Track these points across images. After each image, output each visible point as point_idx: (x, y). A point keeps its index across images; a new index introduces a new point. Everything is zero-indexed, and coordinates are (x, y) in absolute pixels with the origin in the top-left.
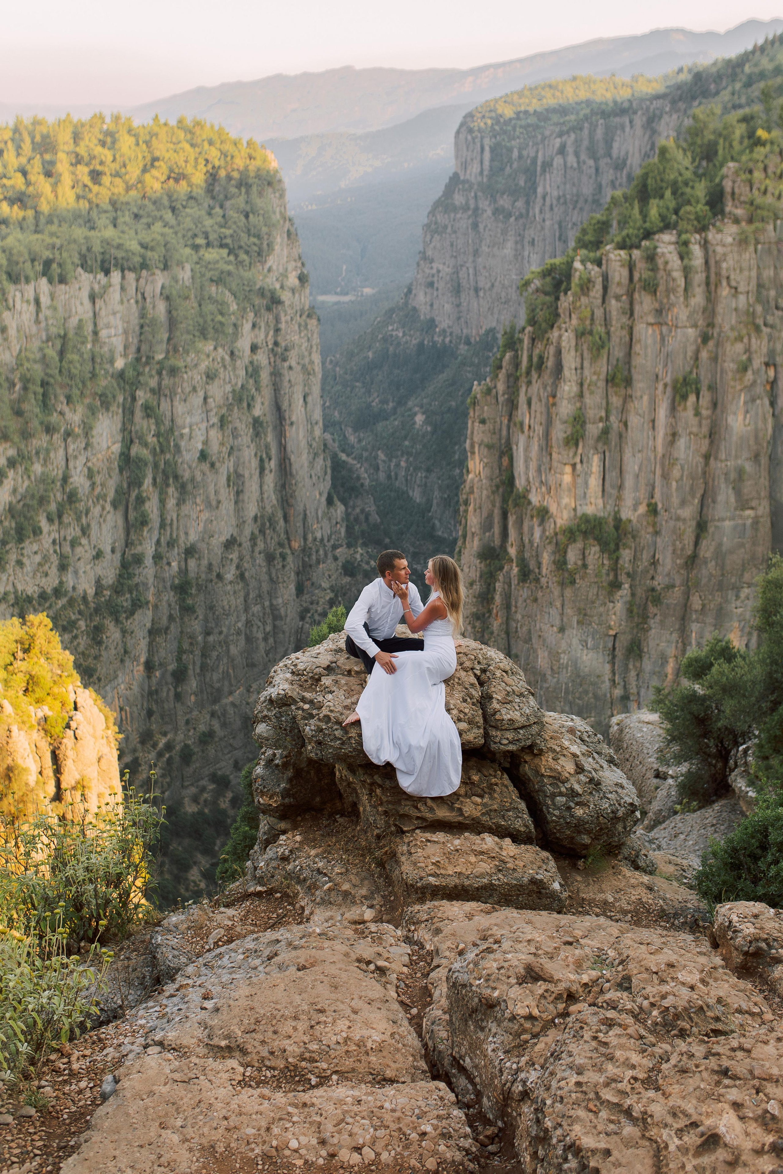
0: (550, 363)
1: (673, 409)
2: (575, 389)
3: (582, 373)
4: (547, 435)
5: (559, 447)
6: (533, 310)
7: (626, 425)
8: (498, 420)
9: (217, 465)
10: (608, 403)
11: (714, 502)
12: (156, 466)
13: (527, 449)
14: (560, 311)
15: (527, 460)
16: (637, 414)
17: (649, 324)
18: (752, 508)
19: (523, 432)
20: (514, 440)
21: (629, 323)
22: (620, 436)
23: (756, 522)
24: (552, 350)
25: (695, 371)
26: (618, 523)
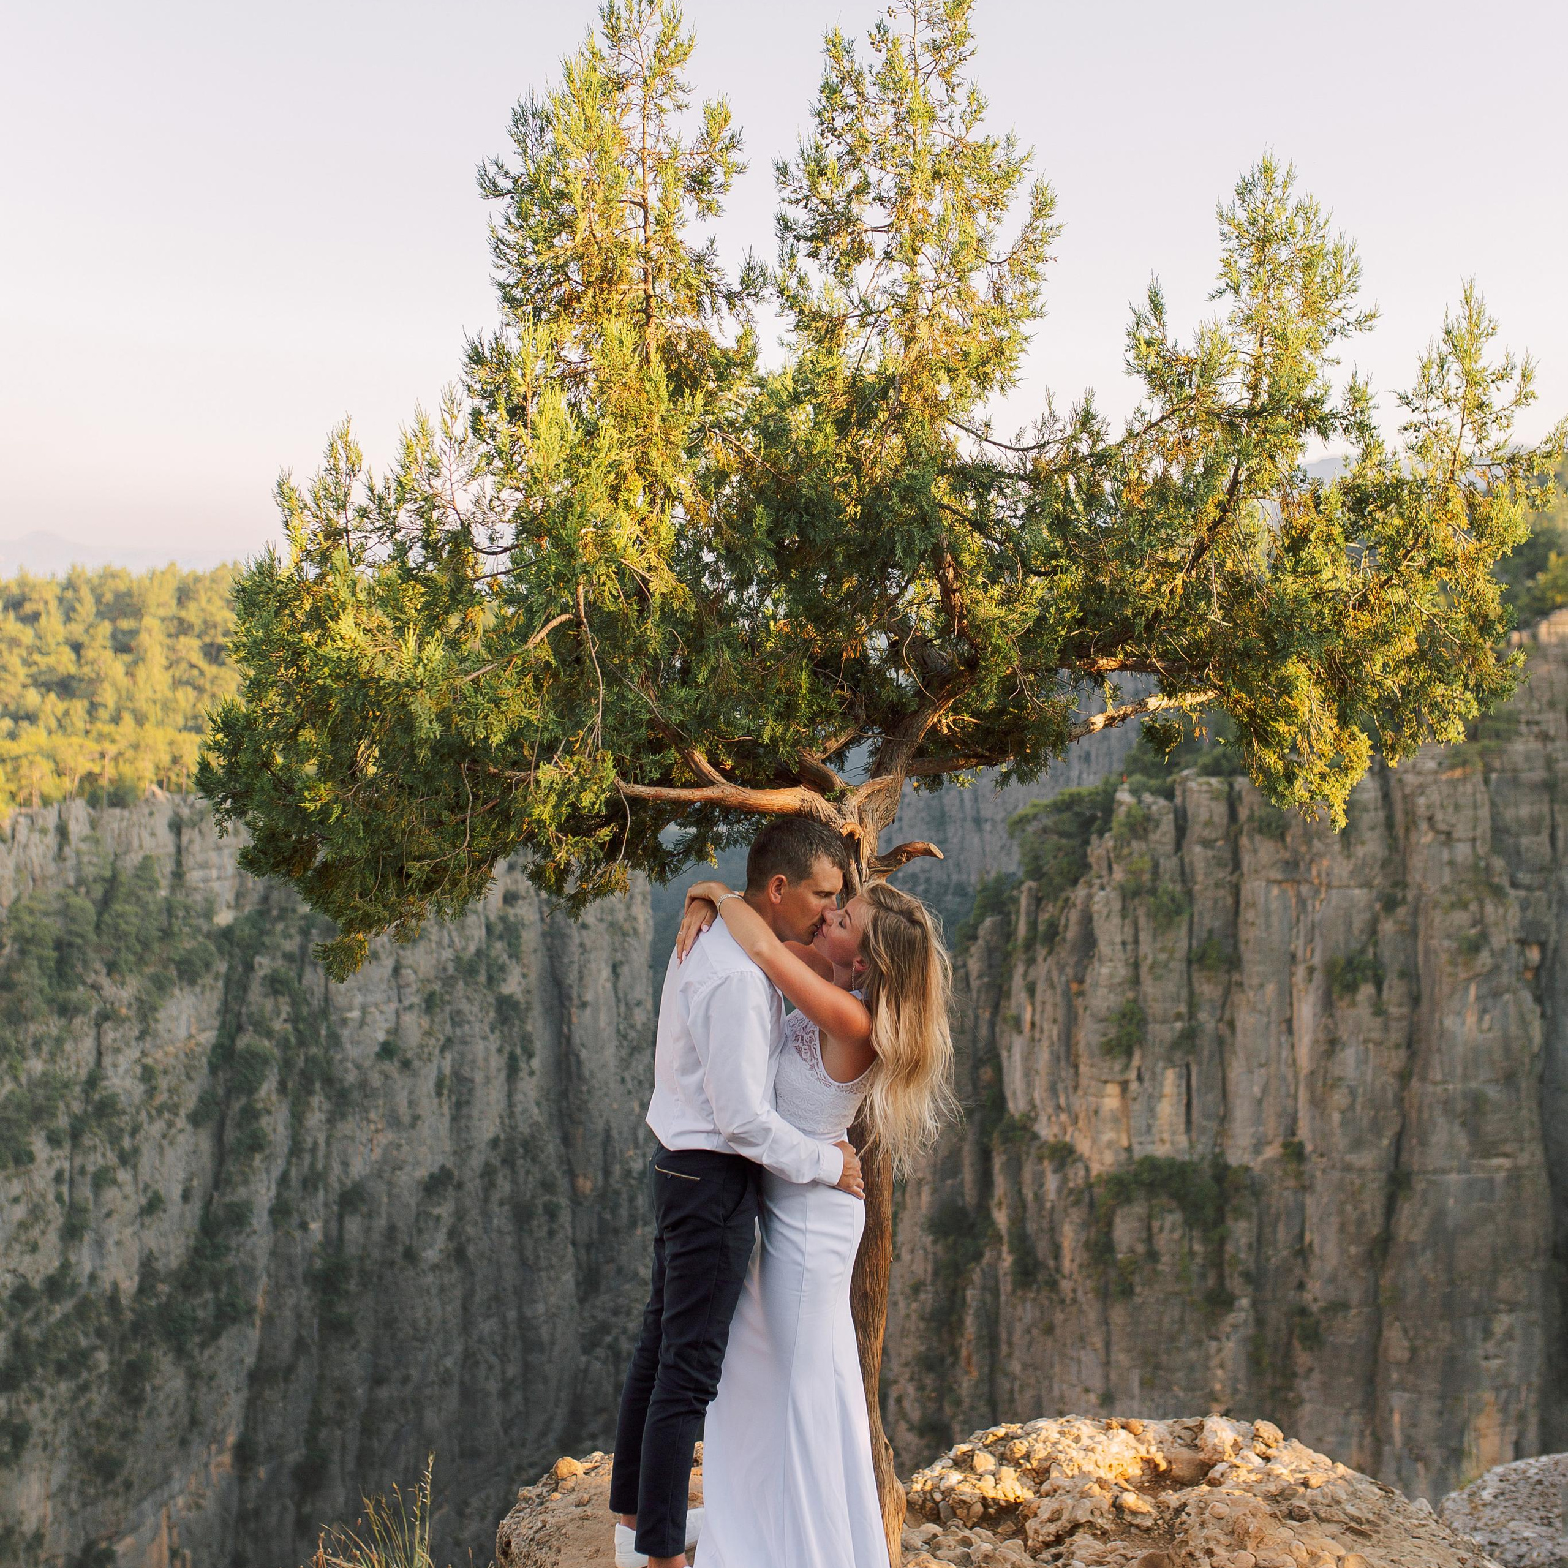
0: (1072, 933)
1: (1328, 1004)
2: (1123, 972)
3: (1136, 950)
4: (1068, 1038)
5: (1092, 1055)
6: (1037, 858)
7: (1232, 1025)
8: (970, 1013)
9: (416, 1064)
10: (1192, 993)
11: (1423, 1143)
12: (287, 1064)
13: (1029, 1056)
14: (1091, 860)
15: (1029, 1074)
16: (1254, 1009)
17: (1271, 882)
18: (1506, 1155)
19: (1020, 1032)
20: (1003, 1042)
21: (1234, 878)
22: (1220, 1041)
23: (1515, 1177)
24: (1074, 916)
25: (1371, 950)
26: (1221, 1171)
